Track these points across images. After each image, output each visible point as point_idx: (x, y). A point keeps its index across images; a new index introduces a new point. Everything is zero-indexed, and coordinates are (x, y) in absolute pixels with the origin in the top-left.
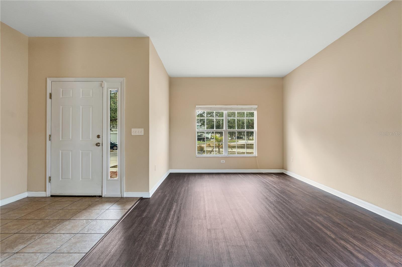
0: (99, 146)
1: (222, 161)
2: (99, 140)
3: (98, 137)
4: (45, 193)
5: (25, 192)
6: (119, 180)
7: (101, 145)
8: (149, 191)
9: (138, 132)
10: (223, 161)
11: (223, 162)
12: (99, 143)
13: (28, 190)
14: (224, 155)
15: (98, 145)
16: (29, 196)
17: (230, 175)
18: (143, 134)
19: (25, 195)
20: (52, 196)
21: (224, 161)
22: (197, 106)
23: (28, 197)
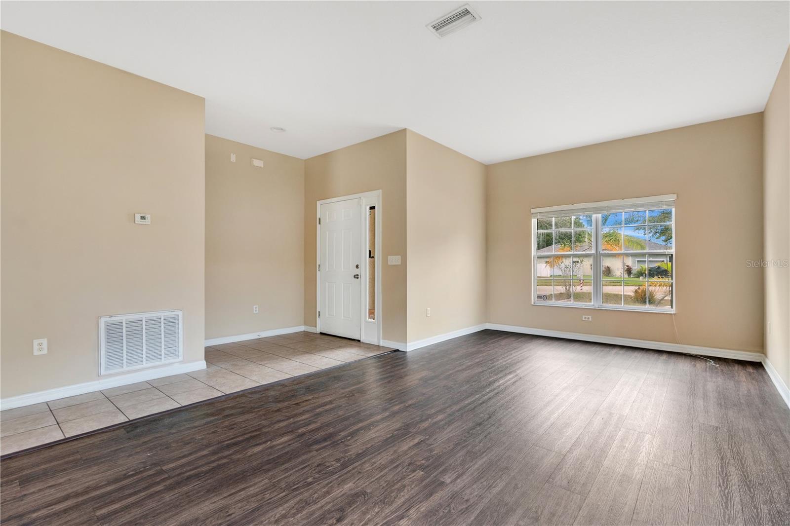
0: (358, 278)
1: (585, 318)
2: (357, 272)
3: (357, 266)
4: (315, 328)
5: (302, 325)
6: (376, 323)
7: (359, 277)
8: (406, 343)
9: (395, 260)
10: (587, 317)
11: (587, 320)
12: (358, 275)
13: (306, 324)
14: (593, 305)
15: (356, 277)
16: (306, 330)
17: (596, 346)
18: (400, 264)
19: (302, 328)
20: (321, 333)
21: (590, 317)
22: (533, 211)
23: (304, 331)
